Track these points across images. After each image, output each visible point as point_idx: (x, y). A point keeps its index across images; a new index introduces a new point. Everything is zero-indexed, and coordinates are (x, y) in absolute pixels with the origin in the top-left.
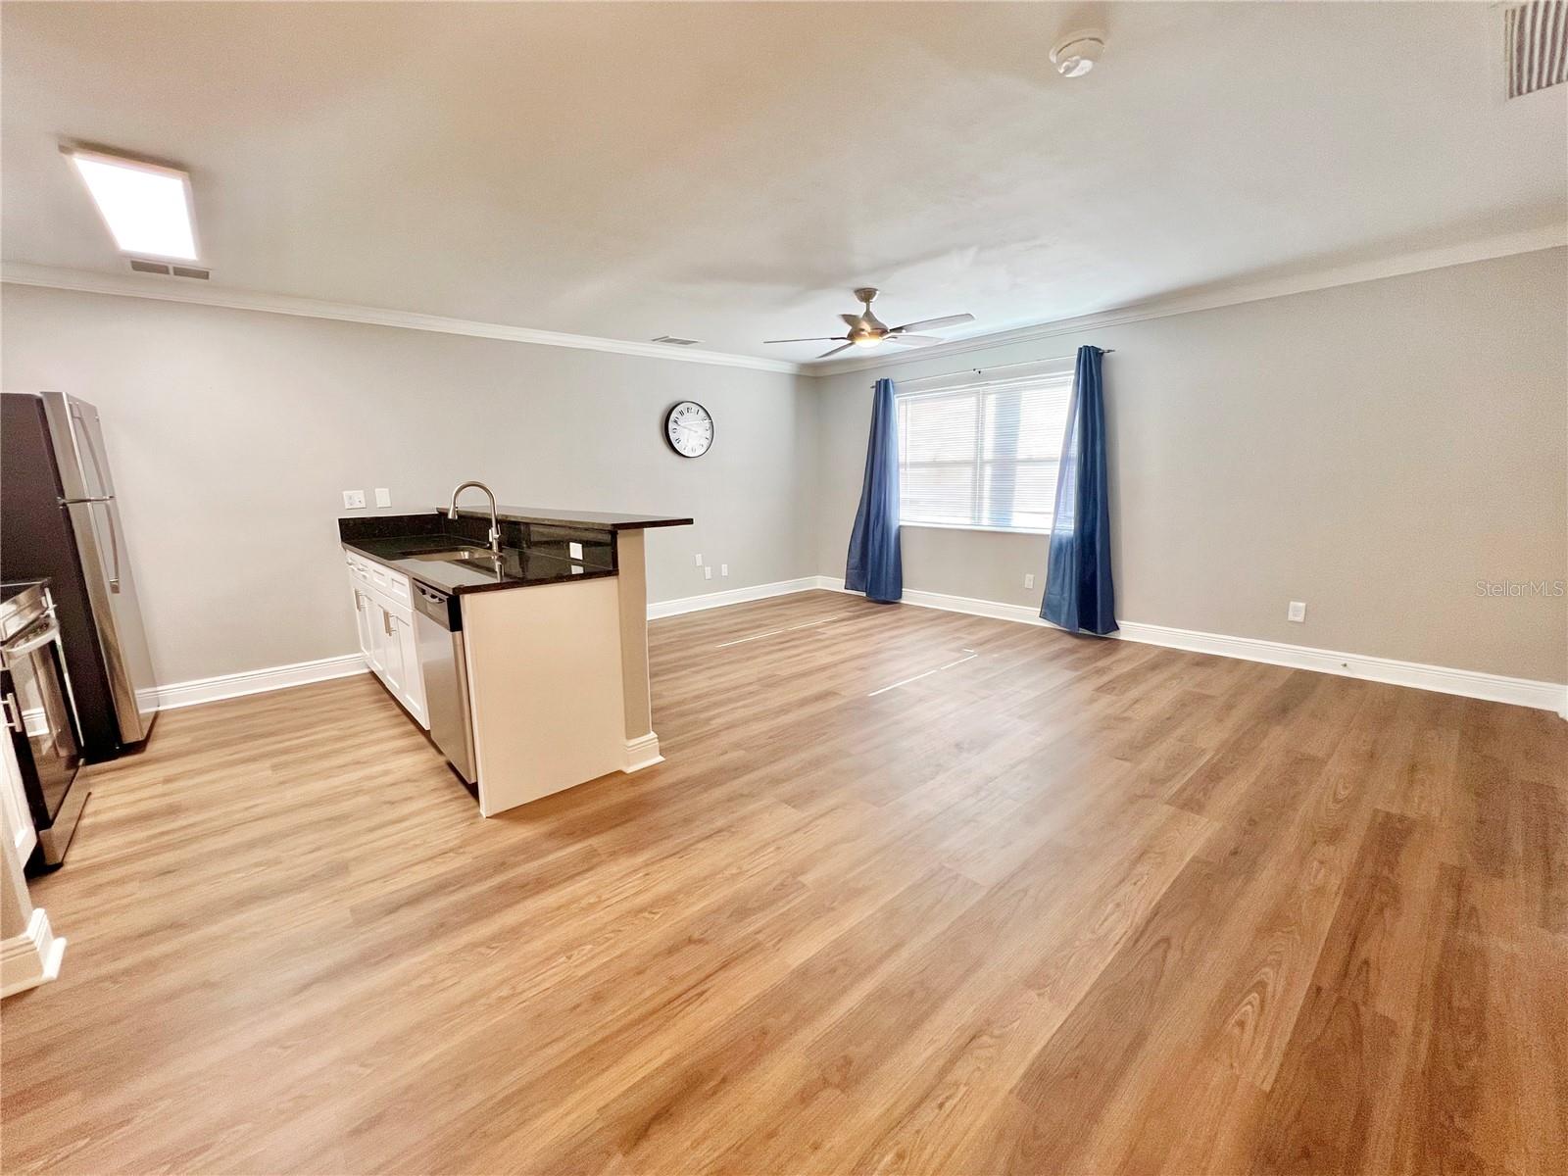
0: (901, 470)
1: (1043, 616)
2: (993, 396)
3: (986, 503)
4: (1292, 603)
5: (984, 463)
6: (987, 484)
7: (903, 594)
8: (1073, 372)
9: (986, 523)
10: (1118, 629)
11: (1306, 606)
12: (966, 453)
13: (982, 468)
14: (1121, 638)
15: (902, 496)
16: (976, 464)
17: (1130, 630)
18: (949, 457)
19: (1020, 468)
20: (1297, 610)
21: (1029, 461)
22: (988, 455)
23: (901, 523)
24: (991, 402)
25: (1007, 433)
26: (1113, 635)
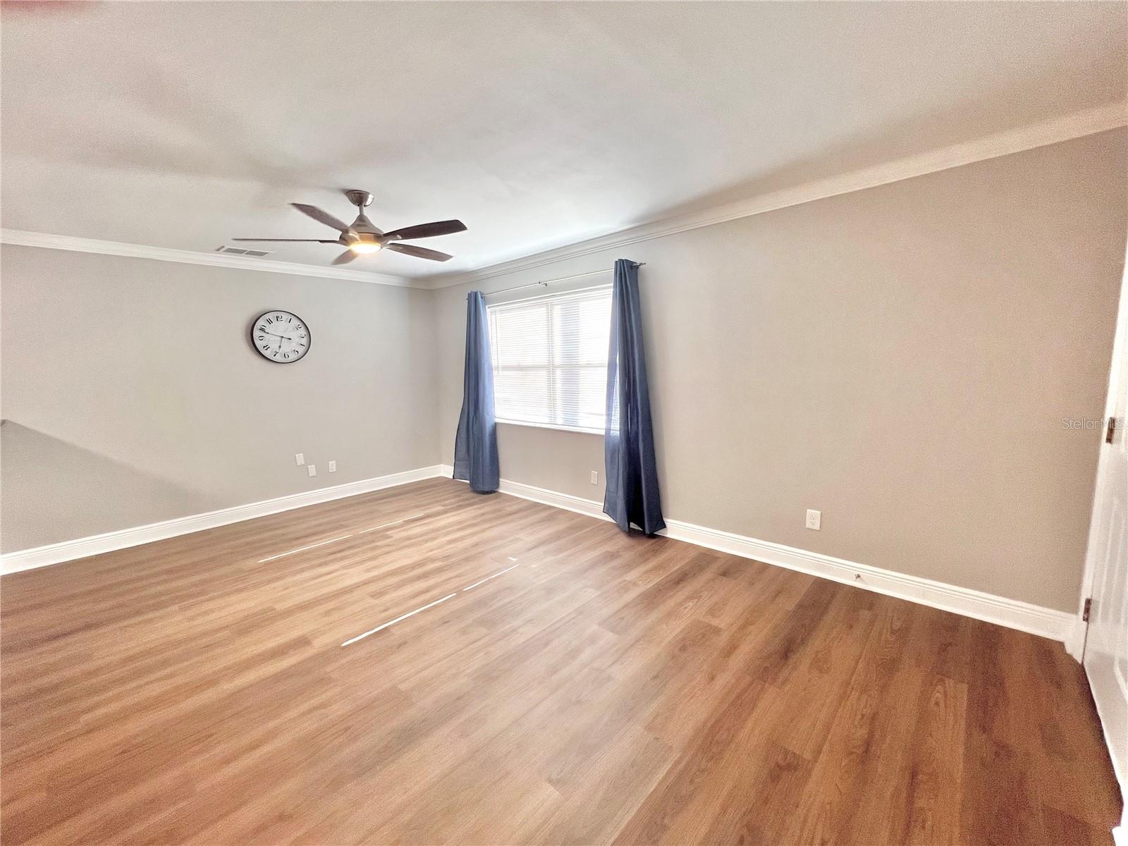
0: (495, 373)
1: (606, 511)
2: (559, 307)
3: (559, 403)
4: (808, 510)
5: (555, 367)
6: (559, 386)
7: (501, 483)
8: (612, 284)
9: (560, 423)
10: (665, 527)
11: (821, 513)
12: (542, 359)
13: (554, 372)
14: (668, 536)
15: (496, 395)
16: (550, 368)
17: (675, 529)
18: (529, 361)
19: (582, 372)
20: (813, 518)
21: (589, 366)
22: (558, 360)
23: (497, 420)
24: (557, 310)
25: (571, 339)
26: (660, 533)
